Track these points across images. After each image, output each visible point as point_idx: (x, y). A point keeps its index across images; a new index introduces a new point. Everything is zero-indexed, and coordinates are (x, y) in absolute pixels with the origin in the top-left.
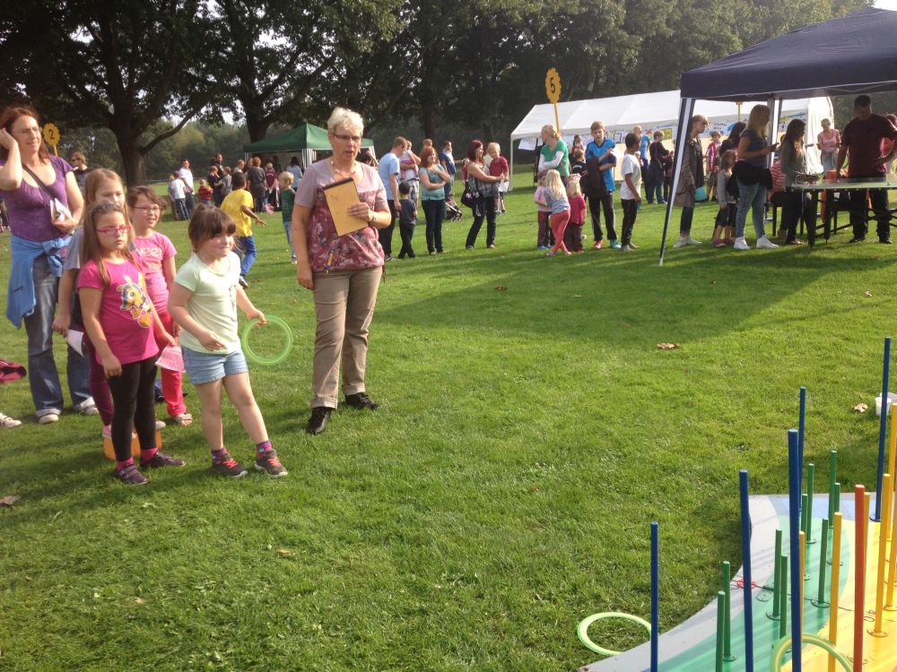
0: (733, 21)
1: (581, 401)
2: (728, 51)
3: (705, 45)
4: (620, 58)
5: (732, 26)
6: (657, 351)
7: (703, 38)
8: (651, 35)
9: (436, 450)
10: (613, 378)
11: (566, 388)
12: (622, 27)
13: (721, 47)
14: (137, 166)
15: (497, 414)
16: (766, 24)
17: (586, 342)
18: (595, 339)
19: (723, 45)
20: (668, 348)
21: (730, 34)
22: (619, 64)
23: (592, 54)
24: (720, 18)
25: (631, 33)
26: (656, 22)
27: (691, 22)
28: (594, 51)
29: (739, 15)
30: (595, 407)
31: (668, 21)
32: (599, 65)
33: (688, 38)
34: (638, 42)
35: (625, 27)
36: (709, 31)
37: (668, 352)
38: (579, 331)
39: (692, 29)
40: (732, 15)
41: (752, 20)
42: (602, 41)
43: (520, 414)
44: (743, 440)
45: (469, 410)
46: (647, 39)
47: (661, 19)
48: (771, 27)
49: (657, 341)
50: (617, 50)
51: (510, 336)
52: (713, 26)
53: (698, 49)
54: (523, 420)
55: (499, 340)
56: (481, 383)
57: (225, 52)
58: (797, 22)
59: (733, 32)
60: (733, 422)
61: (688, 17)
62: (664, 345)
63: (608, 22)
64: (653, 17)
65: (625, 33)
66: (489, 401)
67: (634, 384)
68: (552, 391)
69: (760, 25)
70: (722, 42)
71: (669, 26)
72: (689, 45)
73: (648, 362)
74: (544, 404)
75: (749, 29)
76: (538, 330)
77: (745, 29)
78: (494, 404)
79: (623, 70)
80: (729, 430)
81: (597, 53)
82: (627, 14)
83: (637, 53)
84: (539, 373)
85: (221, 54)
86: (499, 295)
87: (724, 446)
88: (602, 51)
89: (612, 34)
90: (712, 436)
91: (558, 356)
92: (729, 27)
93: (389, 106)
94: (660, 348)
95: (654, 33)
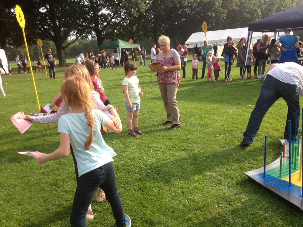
0: (258, 4)
1: (227, 119)
2: (256, 14)
3: (248, 13)
4: (220, 17)
5: (258, 6)
6: (246, 107)
7: (248, 10)
8: (230, 9)
9: (188, 131)
10: (235, 114)
11: (221, 117)
12: (220, 7)
13: (254, 13)
14: (62, 53)
15: (203, 123)
16: (269, 5)
17: (224, 104)
18: (227, 104)
19: (254, 12)
20: (250, 106)
21: (257, 9)
22: (219, 19)
23: (210, 15)
24: (254, 3)
25: (224, 8)
26: (232, 5)
27: (244, 5)
28: (211, 15)
29: (260, 2)
30: (231, 121)
31: (236, 5)
32: (213, 19)
33: (243, 10)
34: (226, 12)
35: (222, 7)
36: (250, 8)
37: (250, 107)
38: (221, 102)
39: (244, 7)
40: (258, 2)
41: (265, 4)
42: (214, 11)
43: (210, 122)
44: (277, 128)
45: (194, 122)
46: (229, 10)
47: (234, 4)
48: (271, 6)
49: (246, 104)
50: (219, 14)
51: (200, 103)
52: (251, 6)
53: (246, 14)
54: (211, 124)
55: (197, 104)
56: (196, 115)
57: (89, 15)
58: (280, 5)
59: (258, 8)
60: (273, 124)
61: (243, 3)
62: (248, 105)
63: (216, 5)
64: (231, 3)
65: (221, 9)
66: (199, 120)
67: (242, 115)
68: (217, 117)
69: (267, 6)
70: (254, 11)
71: (236, 6)
72: (243, 13)
73: (245, 110)
74: (216, 120)
75: (263, 7)
76: (208, 101)
77: (262, 7)
78: (201, 120)
79: (221, 21)
80: (272, 126)
81: (212, 15)
82: (222, 2)
83: (225, 16)
84: (212, 112)
85: (87, 16)
86: (192, 92)
87: (271, 130)
88: (214, 15)
89: (217, 9)
90: (267, 127)
91: (217, 108)
92: (257, 6)
93: (143, 33)
94: (247, 106)
95: (231, 9)
